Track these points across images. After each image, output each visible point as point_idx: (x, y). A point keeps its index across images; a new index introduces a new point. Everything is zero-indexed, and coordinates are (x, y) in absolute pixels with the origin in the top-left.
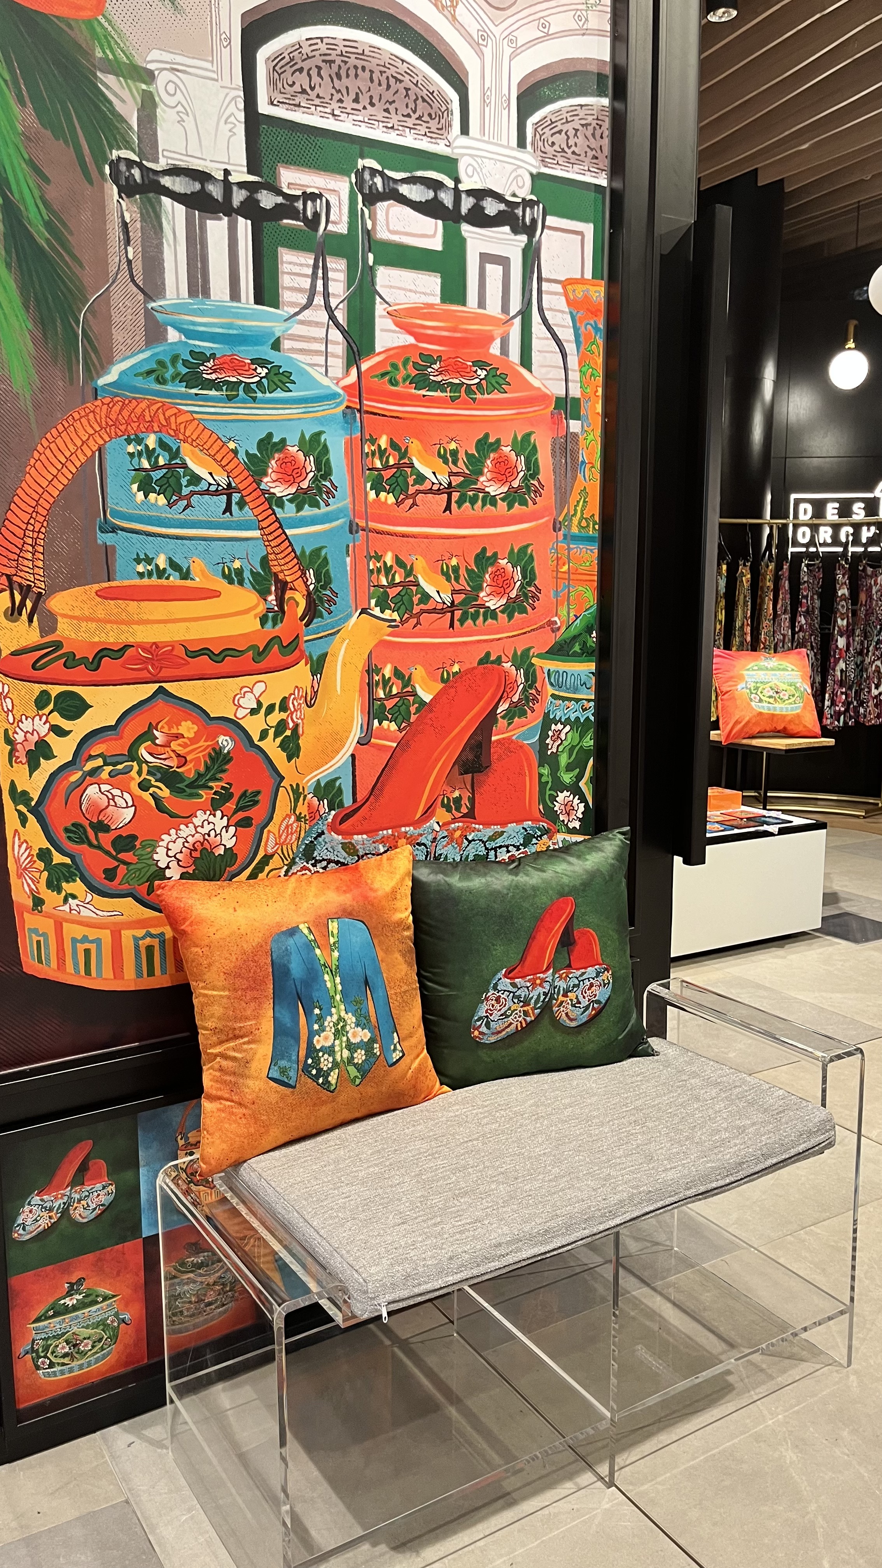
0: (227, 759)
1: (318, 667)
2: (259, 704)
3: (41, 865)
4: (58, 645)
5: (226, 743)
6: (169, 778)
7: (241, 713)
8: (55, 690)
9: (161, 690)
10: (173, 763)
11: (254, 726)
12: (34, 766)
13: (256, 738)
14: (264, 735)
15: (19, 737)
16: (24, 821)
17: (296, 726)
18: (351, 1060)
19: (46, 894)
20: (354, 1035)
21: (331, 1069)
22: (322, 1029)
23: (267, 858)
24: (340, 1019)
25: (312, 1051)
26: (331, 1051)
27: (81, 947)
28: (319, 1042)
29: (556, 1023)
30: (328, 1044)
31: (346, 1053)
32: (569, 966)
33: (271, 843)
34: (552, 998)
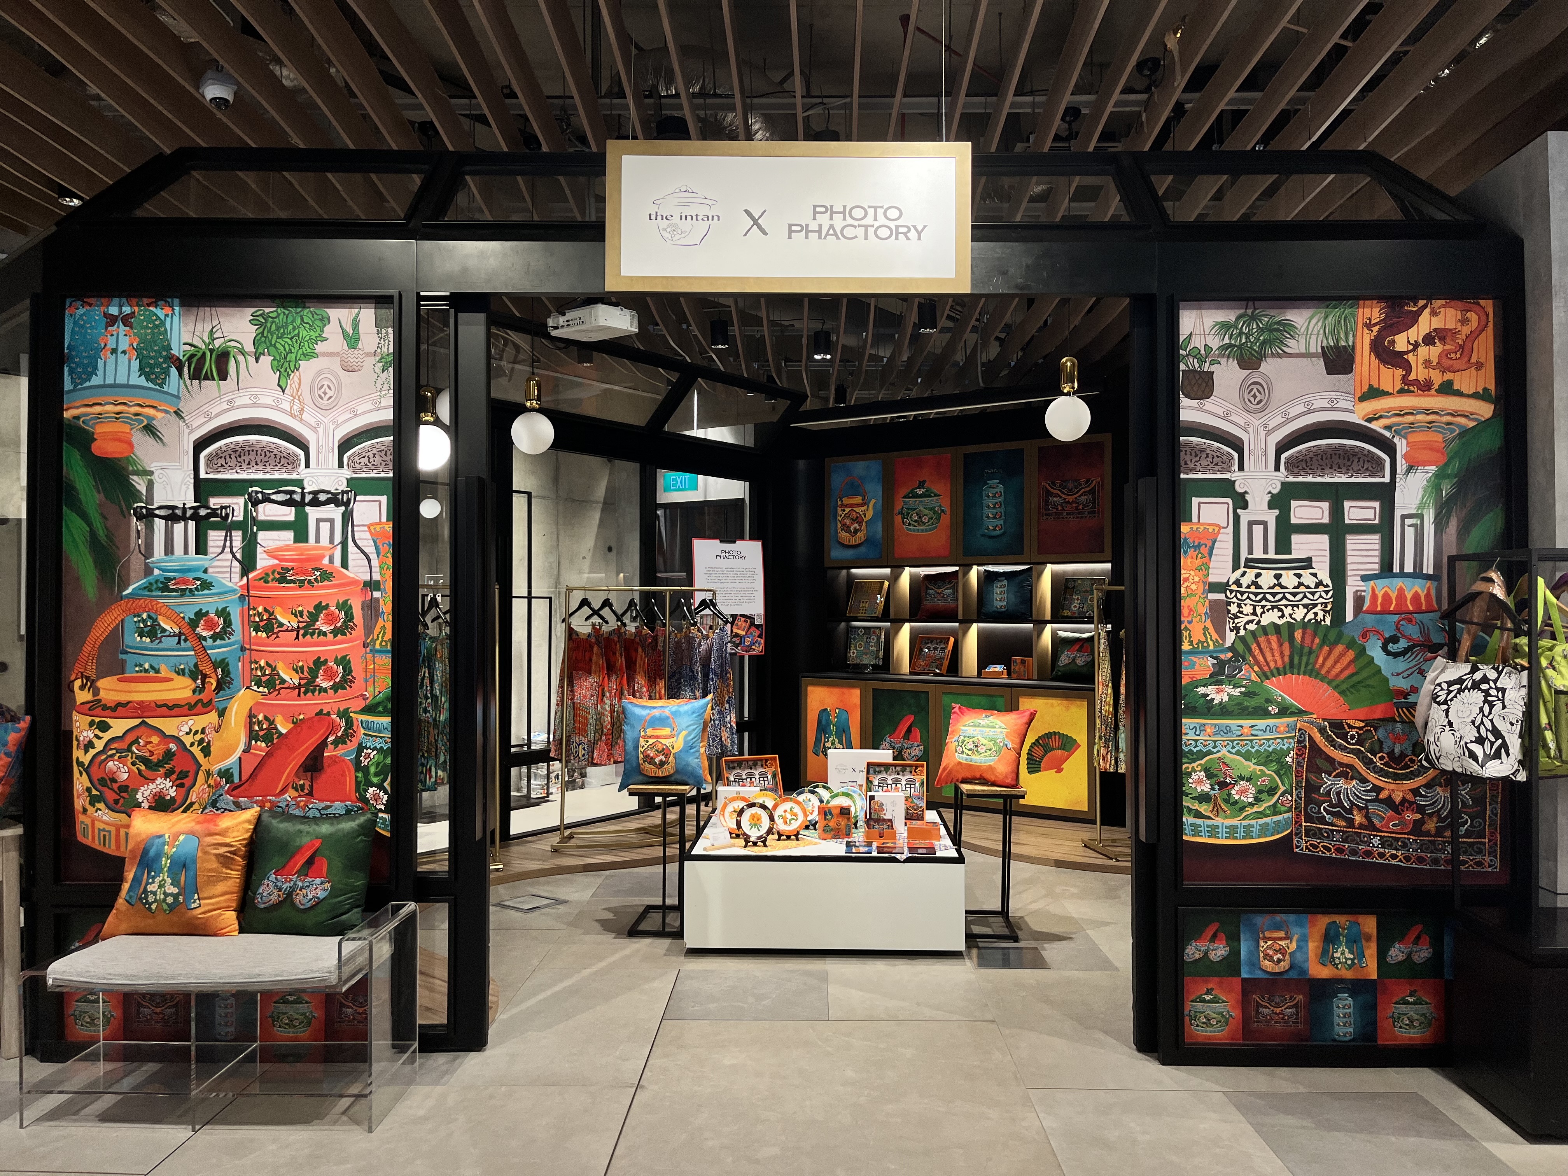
0: (174, 754)
1: (222, 713)
2: (191, 730)
3: (87, 794)
4: (100, 701)
5: (173, 747)
6: (145, 761)
7: (181, 734)
8: (97, 720)
9: (143, 722)
10: (147, 754)
11: (187, 740)
12: (86, 752)
13: (188, 746)
14: (192, 745)
15: (81, 739)
16: (81, 774)
17: (209, 741)
18: (164, 900)
19: (88, 807)
20: (169, 889)
21: (153, 902)
22: (153, 882)
23: (192, 804)
24: (163, 880)
25: (145, 891)
26: (154, 893)
27: (102, 833)
28: (150, 888)
29: (293, 904)
30: (154, 890)
31: (162, 896)
32: (307, 875)
33: (194, 796)
34: (293, 890)
